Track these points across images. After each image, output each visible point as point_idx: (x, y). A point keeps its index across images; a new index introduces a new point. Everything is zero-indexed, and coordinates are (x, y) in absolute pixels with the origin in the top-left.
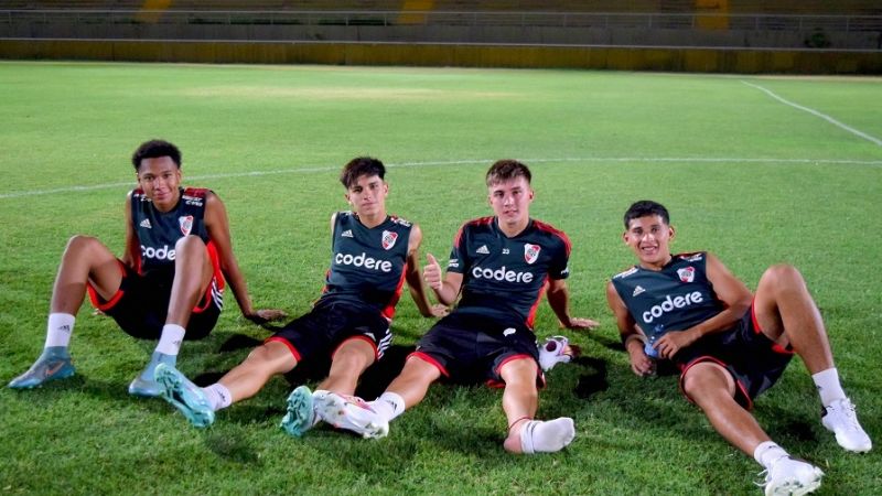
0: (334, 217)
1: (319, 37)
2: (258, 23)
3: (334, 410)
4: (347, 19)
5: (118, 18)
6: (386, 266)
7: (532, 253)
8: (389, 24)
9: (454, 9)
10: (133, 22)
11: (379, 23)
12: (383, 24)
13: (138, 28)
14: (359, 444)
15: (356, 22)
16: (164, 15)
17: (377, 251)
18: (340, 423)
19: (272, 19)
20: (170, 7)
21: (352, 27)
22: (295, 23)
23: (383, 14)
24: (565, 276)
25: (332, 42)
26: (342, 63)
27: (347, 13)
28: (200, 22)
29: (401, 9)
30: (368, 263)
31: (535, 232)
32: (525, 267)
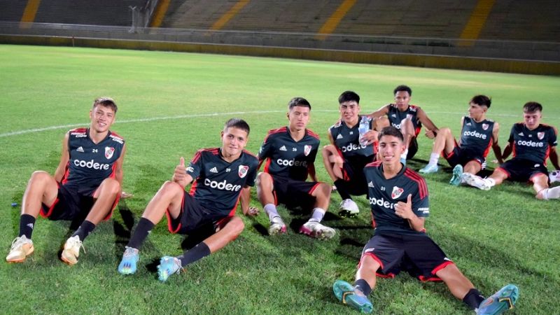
0: (463, 118)
1: (411, 52)
2: (378, 42)
3: (471, 179)
4: (427, 42)
5: (307, 37)
6: (484, 137)
7: (541, 135)
8: (451, 46)
9: (491, 38)
10: (313, 40)
11: (445, 45)
12: (448, 46)
13: (315, 43)
14: (479, 191)
15: (432, 44)
16: (329, 37)
17: (480, 130)
18: (472, 184)
19: (386, 40)
20: (333, 32)
21: (430, 47)
22: (398, 43)
23: (449, 40)
24: (556, 144)
25: (418, 54)
26: (422, 66)
27: (428, 39)
28: (347, 41)
29: (459, 37)
30: (477, 135)
31: (542, 128)
32: (540, 141)
